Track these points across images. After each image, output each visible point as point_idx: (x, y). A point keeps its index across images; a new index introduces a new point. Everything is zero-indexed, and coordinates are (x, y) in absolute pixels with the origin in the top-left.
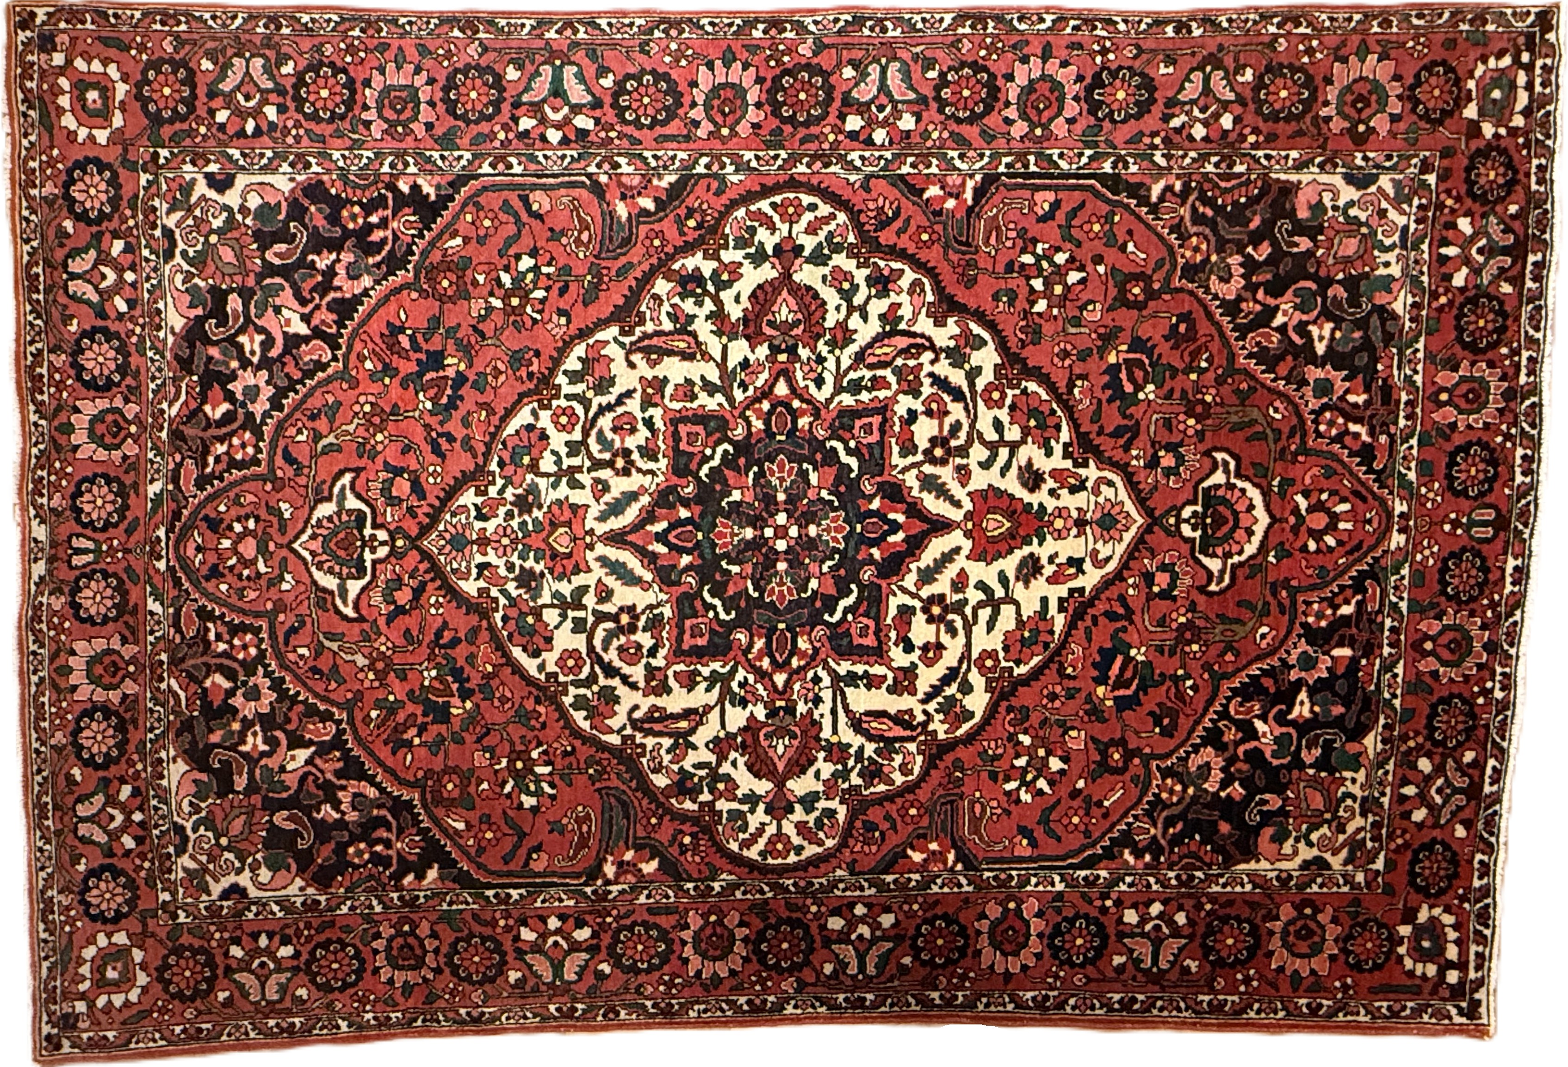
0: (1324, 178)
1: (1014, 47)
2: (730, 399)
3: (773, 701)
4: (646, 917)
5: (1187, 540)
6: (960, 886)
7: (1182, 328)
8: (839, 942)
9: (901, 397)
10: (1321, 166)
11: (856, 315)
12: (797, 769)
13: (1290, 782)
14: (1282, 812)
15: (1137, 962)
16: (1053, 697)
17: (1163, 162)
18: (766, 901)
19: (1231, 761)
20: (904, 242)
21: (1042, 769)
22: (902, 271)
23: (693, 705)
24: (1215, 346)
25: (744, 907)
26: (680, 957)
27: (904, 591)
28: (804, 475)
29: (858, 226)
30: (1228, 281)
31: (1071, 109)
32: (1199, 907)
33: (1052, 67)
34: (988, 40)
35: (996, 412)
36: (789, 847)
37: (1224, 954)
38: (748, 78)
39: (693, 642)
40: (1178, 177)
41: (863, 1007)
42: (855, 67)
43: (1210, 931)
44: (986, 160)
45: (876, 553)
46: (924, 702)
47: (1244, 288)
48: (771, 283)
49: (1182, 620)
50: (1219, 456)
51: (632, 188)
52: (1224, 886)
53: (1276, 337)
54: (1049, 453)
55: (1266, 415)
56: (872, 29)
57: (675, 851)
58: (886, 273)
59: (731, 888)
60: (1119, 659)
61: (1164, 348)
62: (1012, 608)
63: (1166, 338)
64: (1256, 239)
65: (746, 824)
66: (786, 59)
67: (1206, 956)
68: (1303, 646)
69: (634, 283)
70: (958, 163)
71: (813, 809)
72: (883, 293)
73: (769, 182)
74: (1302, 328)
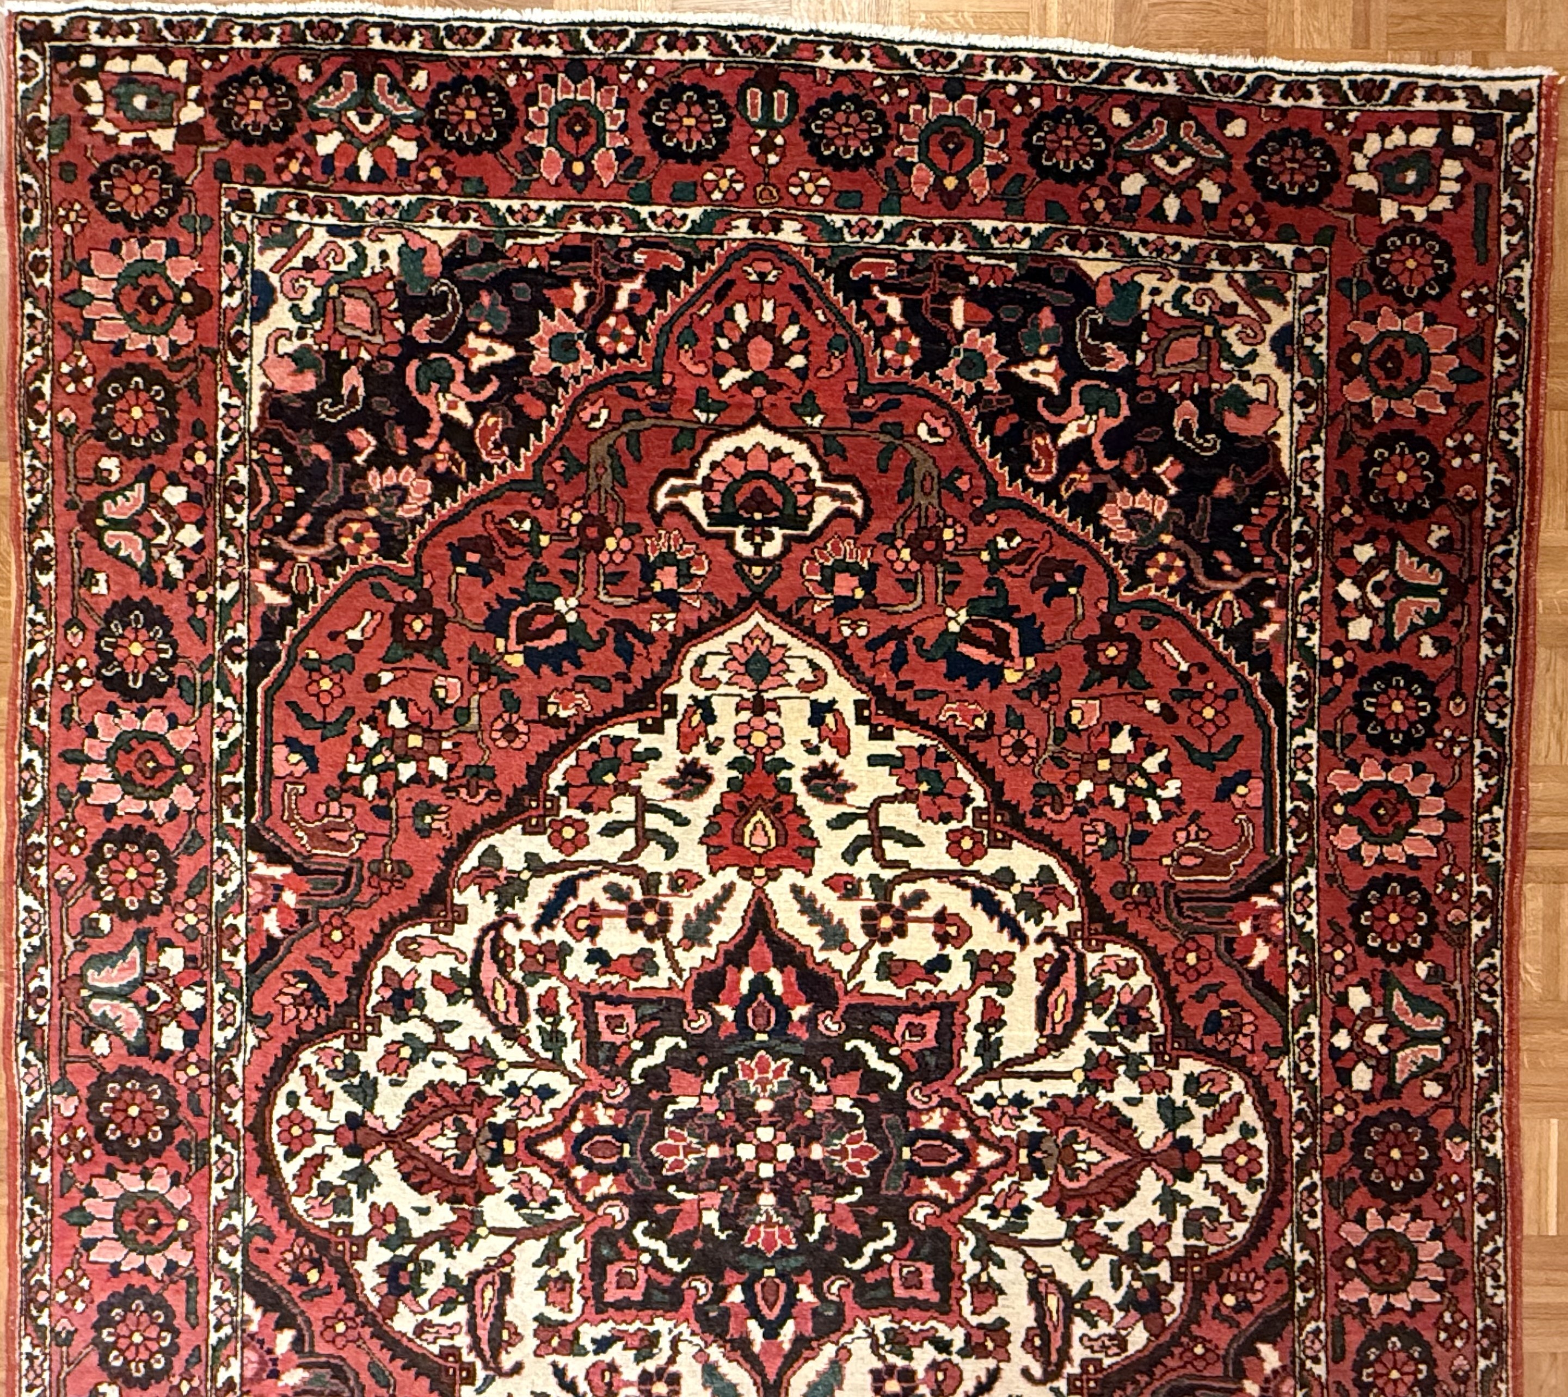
0: (258, 352)
1: (67, 805)
2: (569, 1224)
3: (1020, 1168)
4: (1348, 1364)
5: (786, 550)
6: (1307, 888)
7: (473, 558)
8: (1391, 1071)
9: (569, 973)
10: (241, 356)
11: (449, 1038)
12: (1124, 1133)
13: (1155, 389)
14: (1202, 400)
15: (1431, 620)
16: (1020, 748)
17: (233, 588)
18: (1326, 1182)
19: (1122, 479)
20: (344, 966)
21: (1128, 764)
22: (385, 969)
23: (1025, 1287)
24: (500, 510)
25: (1334, 1216)
26: (1411, 1315)
27: (856, 969)
28: (682, 1118)
29: (321, 1033)
30: (405, 491)
31: (155, 722)
32: (1347, 525)
33: (95, 749)
34: (57, 842)
35: (593, 832)
36: (1243, 1145)
37: (1421, 487)
38: (108, 1190)
39: (928, 1286)
40: (254, 565)
41: (1494, 1038)
42: (93, 1035)
43: (1386, 508)
44: (227, 845)
45: (800, 1011)
46: (1024, 941)
47: (416, 467)
48: (401, 1162)
49: (906, 554)
50: (662, 501)
51: (262, 1362)
52: (1315, 487)
53: (488, 419)
54: (655, 754)
55: (603, 432)
56: (40, 1010)
57: (1245, 1319)
58: (388, 993)
59: (1303, 1234)
60: (964, 648)
61: (502, 586)
62: (884, 809)
63: (487, 582)
64: (345, 451)
65: (1207, 1210)
66: (81, 1134)
67: (1424, 514)
68: (948, 372)
69: (399, 1362)
70: (231, 887)
71: (1185, 1108)
72: (417, 997)
73: (255, 1162)
74: (475, 381)
